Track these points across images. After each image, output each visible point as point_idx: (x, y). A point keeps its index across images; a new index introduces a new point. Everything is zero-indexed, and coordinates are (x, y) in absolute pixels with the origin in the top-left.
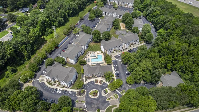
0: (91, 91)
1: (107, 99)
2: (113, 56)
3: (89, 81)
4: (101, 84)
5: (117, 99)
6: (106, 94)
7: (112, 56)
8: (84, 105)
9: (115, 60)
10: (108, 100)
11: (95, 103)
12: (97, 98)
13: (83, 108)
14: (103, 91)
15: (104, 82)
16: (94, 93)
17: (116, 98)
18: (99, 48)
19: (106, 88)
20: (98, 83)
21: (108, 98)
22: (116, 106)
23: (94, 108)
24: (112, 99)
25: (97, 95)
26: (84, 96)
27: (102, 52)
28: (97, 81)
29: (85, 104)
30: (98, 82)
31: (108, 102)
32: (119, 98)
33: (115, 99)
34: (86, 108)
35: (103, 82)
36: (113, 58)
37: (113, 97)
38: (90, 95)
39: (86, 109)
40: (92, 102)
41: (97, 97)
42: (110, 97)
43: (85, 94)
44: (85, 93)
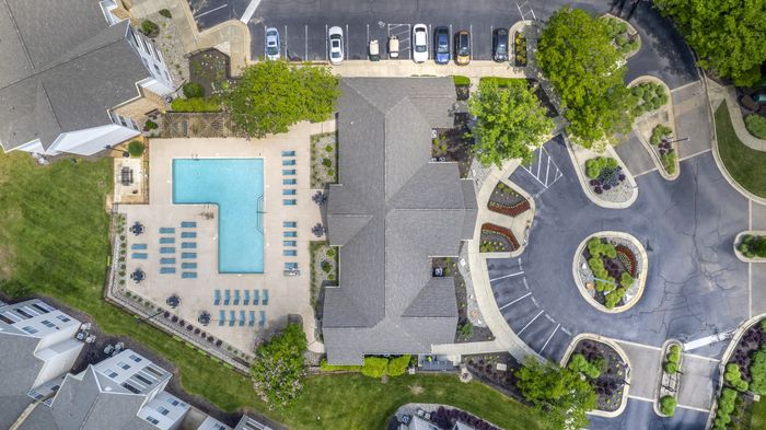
0: (588, 297)
1: (664, 174)
2: (200, 39)
3: (484, 306)
4: (532, 204)
5: (667, 91)
6: (625, 171)
7: (192, 48)
8: (692, 351)
9: (257, 30)
10: (669, 169)
11: (689, 265)
12: (648, 249)
13: (720, 357)
14: (598, 191)
15: (513, 178)
16: (614, 270)
17: (662, 97)
18: (67, 172)
19: (568, 169)
20: (519, 225)
21: (659, 167)
22: (722, 114)
23: (727, 274)
24: (666, 132)
25: (623, 249)
26: (628, 351)
27: (136, 149)
28: (496, 237)
29: (688, 346)
30: (507, 233)
31: (683, 165)
32: (665, 79)
33: (668, 107)
34: (722, 336)
35: (513, 186)
36: (224, 47)
37: (654, 124)
38: (621, 303)
39: (728, 340)
40: (677, 287)
41: (641, 248)
42: (653, 151)
43: (612, 342)
44: (603, 340)
